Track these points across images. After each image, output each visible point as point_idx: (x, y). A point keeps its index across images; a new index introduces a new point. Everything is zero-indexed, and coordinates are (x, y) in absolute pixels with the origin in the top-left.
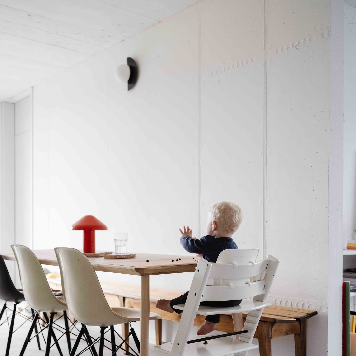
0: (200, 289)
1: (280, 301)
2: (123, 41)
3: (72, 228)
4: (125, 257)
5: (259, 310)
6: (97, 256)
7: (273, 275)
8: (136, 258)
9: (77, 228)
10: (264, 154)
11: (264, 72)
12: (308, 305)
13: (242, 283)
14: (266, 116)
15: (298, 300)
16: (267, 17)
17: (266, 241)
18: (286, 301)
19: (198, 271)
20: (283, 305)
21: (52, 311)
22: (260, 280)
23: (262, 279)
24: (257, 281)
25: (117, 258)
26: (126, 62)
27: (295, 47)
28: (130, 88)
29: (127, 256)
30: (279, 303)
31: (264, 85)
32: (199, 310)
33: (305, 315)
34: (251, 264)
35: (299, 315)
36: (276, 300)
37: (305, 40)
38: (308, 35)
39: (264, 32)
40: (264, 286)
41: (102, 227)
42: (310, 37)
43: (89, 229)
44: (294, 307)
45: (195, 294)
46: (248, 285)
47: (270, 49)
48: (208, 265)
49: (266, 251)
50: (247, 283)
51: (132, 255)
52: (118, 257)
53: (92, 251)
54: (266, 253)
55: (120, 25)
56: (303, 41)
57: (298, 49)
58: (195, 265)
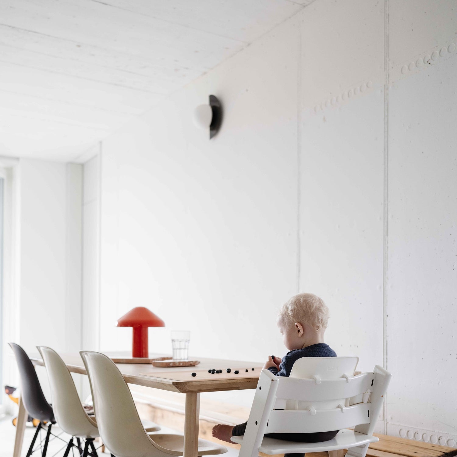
0: (263, 416)
1: (407, 431)
2: (205, 73)
3: (117, 323)
4: (181, 364)
5: (362, 447)
6: (148, 363)
7: (382, 396)
8: (198, 365)
9: (124, 324)
10: (384, 218)
11: (385, 101)
12: (447, 440)
13: (331, 407)
14: (388, 164)
15: (432, 431)
16: (388, 23)
17: (387, 344)
18: (414, 433)
19: (260, 388)
20: (411, 437)
21: (87, 436)
22: (362, 403)
23: (366, 401)
24: (357, 405)
25: (169, 366)
26: (207, 102)
27: (427, 62)
28: (212, 136)
29: (185, 364)
30: (406, 435)
31: (384, 119)
32: (262, 445)
33: (439, 455)
34: (344, 379)
35: (430, 454)
36: (401, 430)
37: (442, 51)
38: (446, 42)
39: (385, 45)
40: (369, 411)
41: (157, 323)
42: (449, 46)
43: (139, 326)
44: (426, 442)
45: (256, 423)
46: (339, 409)
47: (392, 68)
48: (272, 380)
49: (387, 358)
50: (338, 407)
51: (192, 362)
52: (171, 365)
53: (144, 356)
54: (387, 362)
55: (196, 52)
56: (438, 52)
57: (431, 64)
58: (257, 379)
